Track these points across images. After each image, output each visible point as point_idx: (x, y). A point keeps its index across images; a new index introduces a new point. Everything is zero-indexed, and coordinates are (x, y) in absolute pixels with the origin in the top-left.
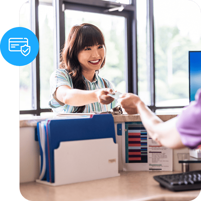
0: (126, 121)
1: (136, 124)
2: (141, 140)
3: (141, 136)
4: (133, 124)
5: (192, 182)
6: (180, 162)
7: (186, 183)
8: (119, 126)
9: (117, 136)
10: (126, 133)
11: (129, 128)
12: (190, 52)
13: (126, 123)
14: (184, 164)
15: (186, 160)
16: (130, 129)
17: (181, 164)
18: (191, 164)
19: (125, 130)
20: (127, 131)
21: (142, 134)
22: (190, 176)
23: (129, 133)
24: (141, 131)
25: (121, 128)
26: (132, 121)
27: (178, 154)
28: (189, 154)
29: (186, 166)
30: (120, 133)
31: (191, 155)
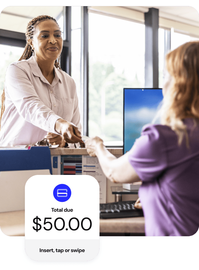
0: (62, 154)
1: (72, 157)
2: (76, 172)
3: (76, 169)
4: (68, 157)
5: (118, 211)
6: (113, 193)
7: (113, 211)
8: (55, 159)
9: (53, 168)
10: (62, 165)
11: (64, 161)
12: (124, 89)
13: (62, 156)
14: (117, 195)
15: (119, 191)
16: (66, 162)
17: (114, 195)
18: (123, 195)
19: (61, 163)
20: (63, 164)
21: (77, 167)
22: (116, 206)
23: (65, 166)
24: (76, 164)
25: (57, 161)
26: (68, 154)
27: (111, 187)
28: (122, 187)
29: (119, 197)
30: (56, 166)
31: (124, 187)
